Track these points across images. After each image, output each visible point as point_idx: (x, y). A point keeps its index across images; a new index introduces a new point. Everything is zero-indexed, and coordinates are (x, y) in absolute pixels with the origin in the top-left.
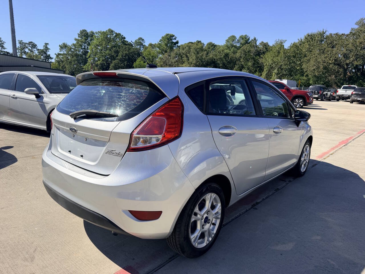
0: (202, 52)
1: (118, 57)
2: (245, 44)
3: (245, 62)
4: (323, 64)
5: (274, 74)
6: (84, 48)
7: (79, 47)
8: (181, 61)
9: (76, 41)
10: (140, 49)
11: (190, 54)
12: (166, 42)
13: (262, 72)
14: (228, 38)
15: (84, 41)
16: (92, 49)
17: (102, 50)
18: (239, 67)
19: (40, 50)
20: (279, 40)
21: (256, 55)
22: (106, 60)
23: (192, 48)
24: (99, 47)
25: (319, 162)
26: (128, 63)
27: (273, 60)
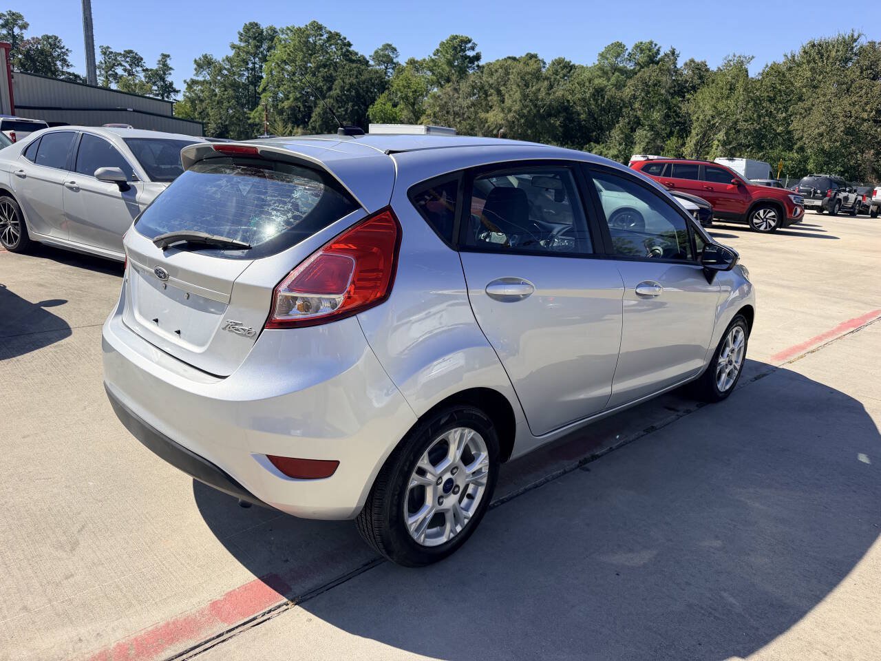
0: (537, 83)
1: (331, 93)
2: (647, 64)
3: (644, 112)
4: (844, 122)
5: (716, 142)
6: (254, 69)
7: (241, 66)
8: (484, 103)
9: (234, 51)
10: (386, 73)
11: (507, 88)
12: (449, 56)
13: (687, 136)
14: (604, 49)
15: (252, 51)
16: (271, 71)
17: (294, 74)
18: (629, 123)
19: (151, 70)
20: (734, 56)
21: (672, 94)
22: (304, 99)
23: (513, 72)
24: (287, 67)
25: (775, 369)
26: (356, 107)
27: (715, 107)
